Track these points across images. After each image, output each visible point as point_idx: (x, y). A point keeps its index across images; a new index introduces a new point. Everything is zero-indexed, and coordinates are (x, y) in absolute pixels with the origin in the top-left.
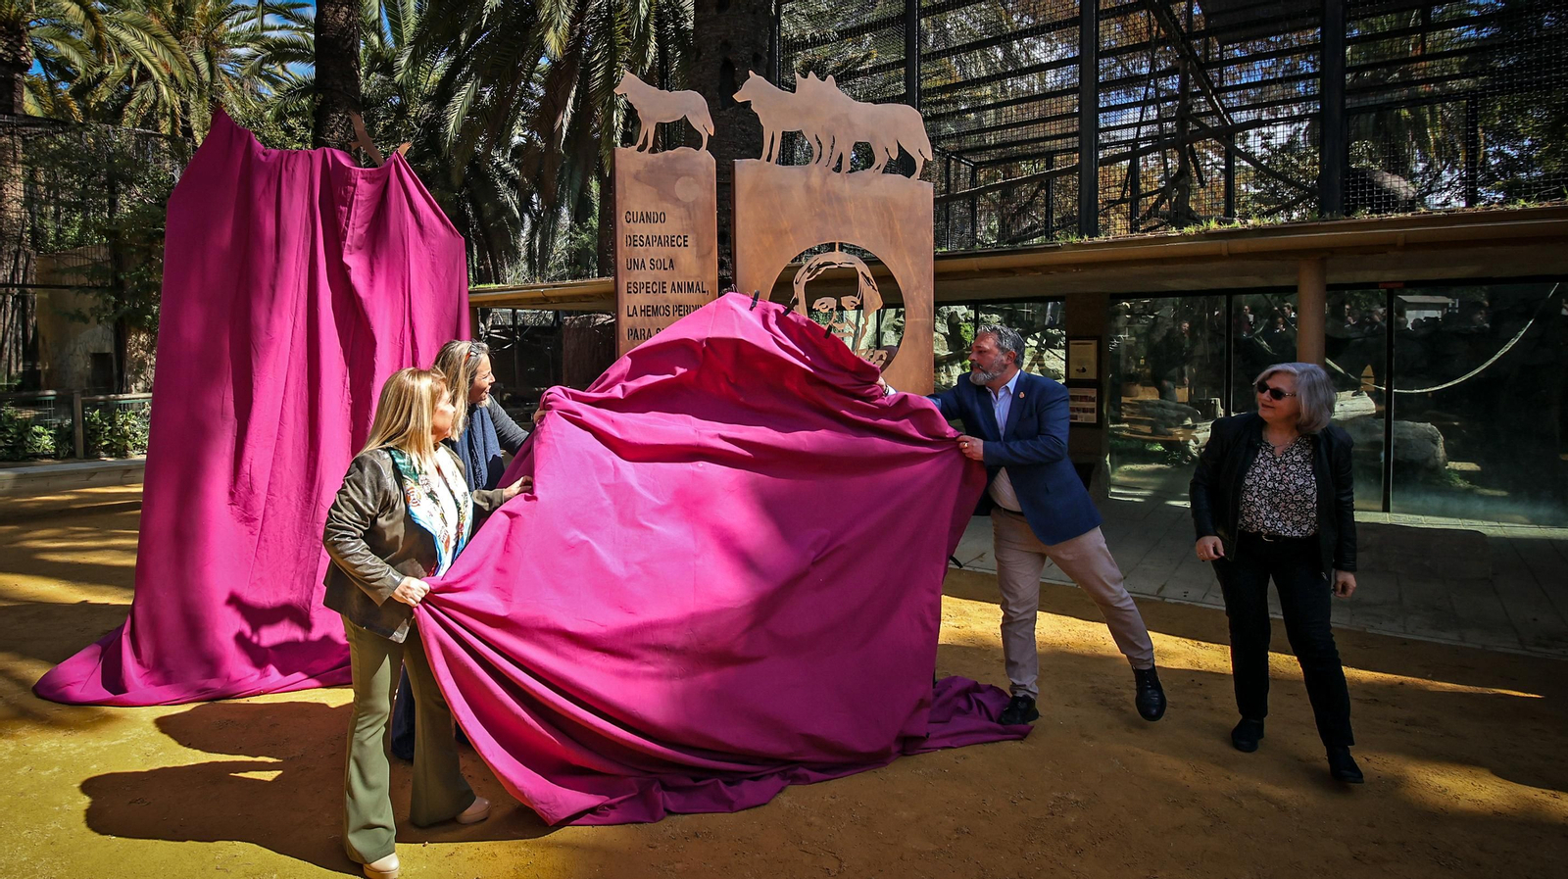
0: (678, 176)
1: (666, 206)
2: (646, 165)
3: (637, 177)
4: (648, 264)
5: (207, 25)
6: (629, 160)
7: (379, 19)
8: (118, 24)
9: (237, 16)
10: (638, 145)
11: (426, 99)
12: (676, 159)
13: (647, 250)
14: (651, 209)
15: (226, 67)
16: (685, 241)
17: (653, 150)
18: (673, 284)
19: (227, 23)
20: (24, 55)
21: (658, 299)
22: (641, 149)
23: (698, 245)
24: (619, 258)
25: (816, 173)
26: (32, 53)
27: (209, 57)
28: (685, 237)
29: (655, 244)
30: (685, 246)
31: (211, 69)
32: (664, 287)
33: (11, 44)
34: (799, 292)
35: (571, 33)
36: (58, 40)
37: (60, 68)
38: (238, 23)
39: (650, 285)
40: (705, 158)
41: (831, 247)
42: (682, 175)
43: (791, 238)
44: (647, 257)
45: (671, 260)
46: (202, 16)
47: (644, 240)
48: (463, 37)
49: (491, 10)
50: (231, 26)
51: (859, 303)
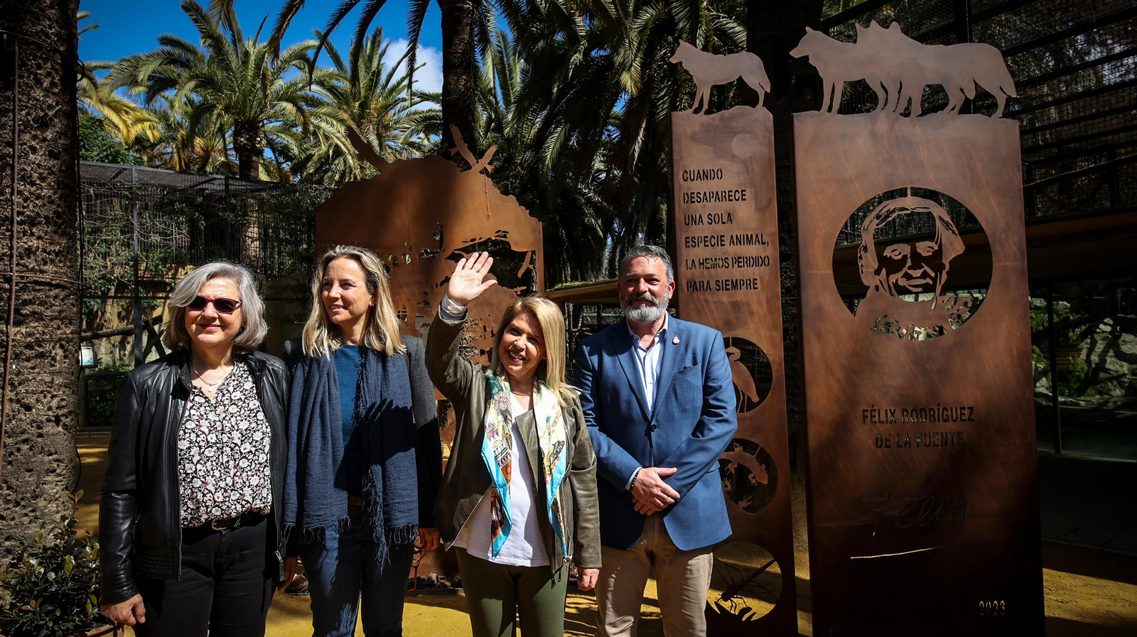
0: (734, 133)
1: (724, 164)
2: (702, 125)
3: (693, 138)
4: (705, 220)
5: (378, 115)
6: (686, 122)
7: (494, 88)
8: (317, 116)
9: (398, 106)
10: (694, 108)
11: (528, 147)
12: (732, 118)
13: (705, 206)
14: (707, 167)
15: (391, 143)
16: (743, 195)
17: (707, 113)
18: (732, 236)
19: (392, 112)
20: (259, 143)
21: (718, 252)
22: (696, 112)
23: (756, 198)
24: (677, 215)
25: (881, 120)
26: (264, 142)
27: (379, 136)
28: (742, 191)
29: (713, 200)
30: (743, 200)
31: (381, 145)
32: (722, 241)
33: (251, 136)
34: (868, 239)
35: (642, 78)
36: (282, 133)
37: (284, 152)
38: (399, 111)
39: (708, 239)
40: (762, 116)
41: (902, 193)
42: (739, 132)
43: (857, 185)
44: (704, 213)
45: (729, 214)
46: (375, 109)
47: (702, 196)
48: (555, 90)
49: (576, 65)
50: (394, 114)
51: (936, 248)
